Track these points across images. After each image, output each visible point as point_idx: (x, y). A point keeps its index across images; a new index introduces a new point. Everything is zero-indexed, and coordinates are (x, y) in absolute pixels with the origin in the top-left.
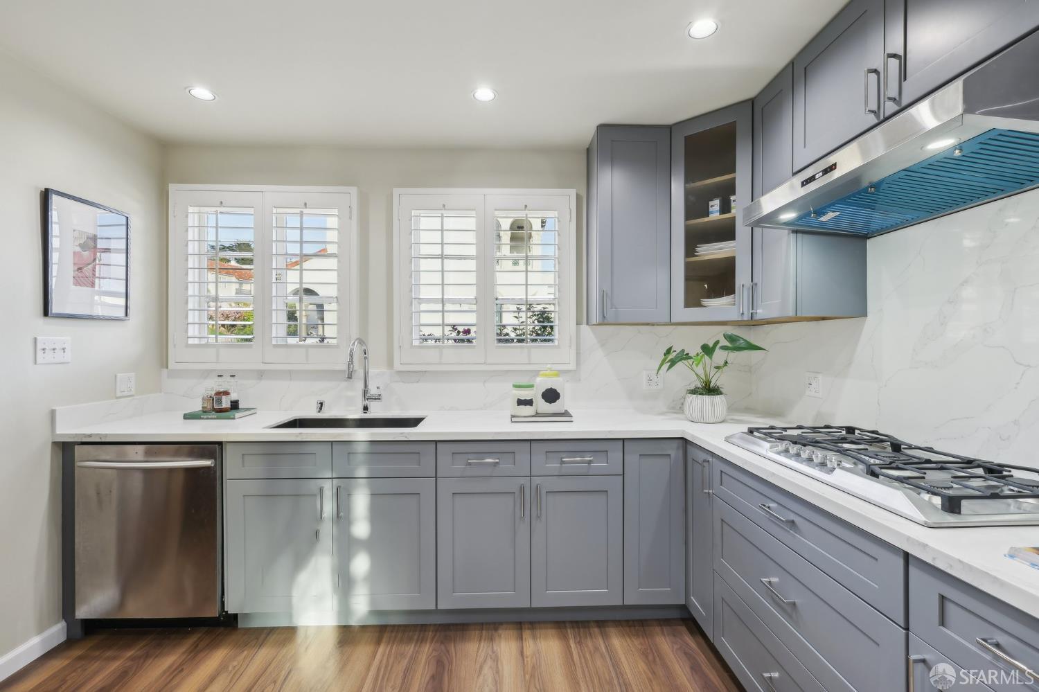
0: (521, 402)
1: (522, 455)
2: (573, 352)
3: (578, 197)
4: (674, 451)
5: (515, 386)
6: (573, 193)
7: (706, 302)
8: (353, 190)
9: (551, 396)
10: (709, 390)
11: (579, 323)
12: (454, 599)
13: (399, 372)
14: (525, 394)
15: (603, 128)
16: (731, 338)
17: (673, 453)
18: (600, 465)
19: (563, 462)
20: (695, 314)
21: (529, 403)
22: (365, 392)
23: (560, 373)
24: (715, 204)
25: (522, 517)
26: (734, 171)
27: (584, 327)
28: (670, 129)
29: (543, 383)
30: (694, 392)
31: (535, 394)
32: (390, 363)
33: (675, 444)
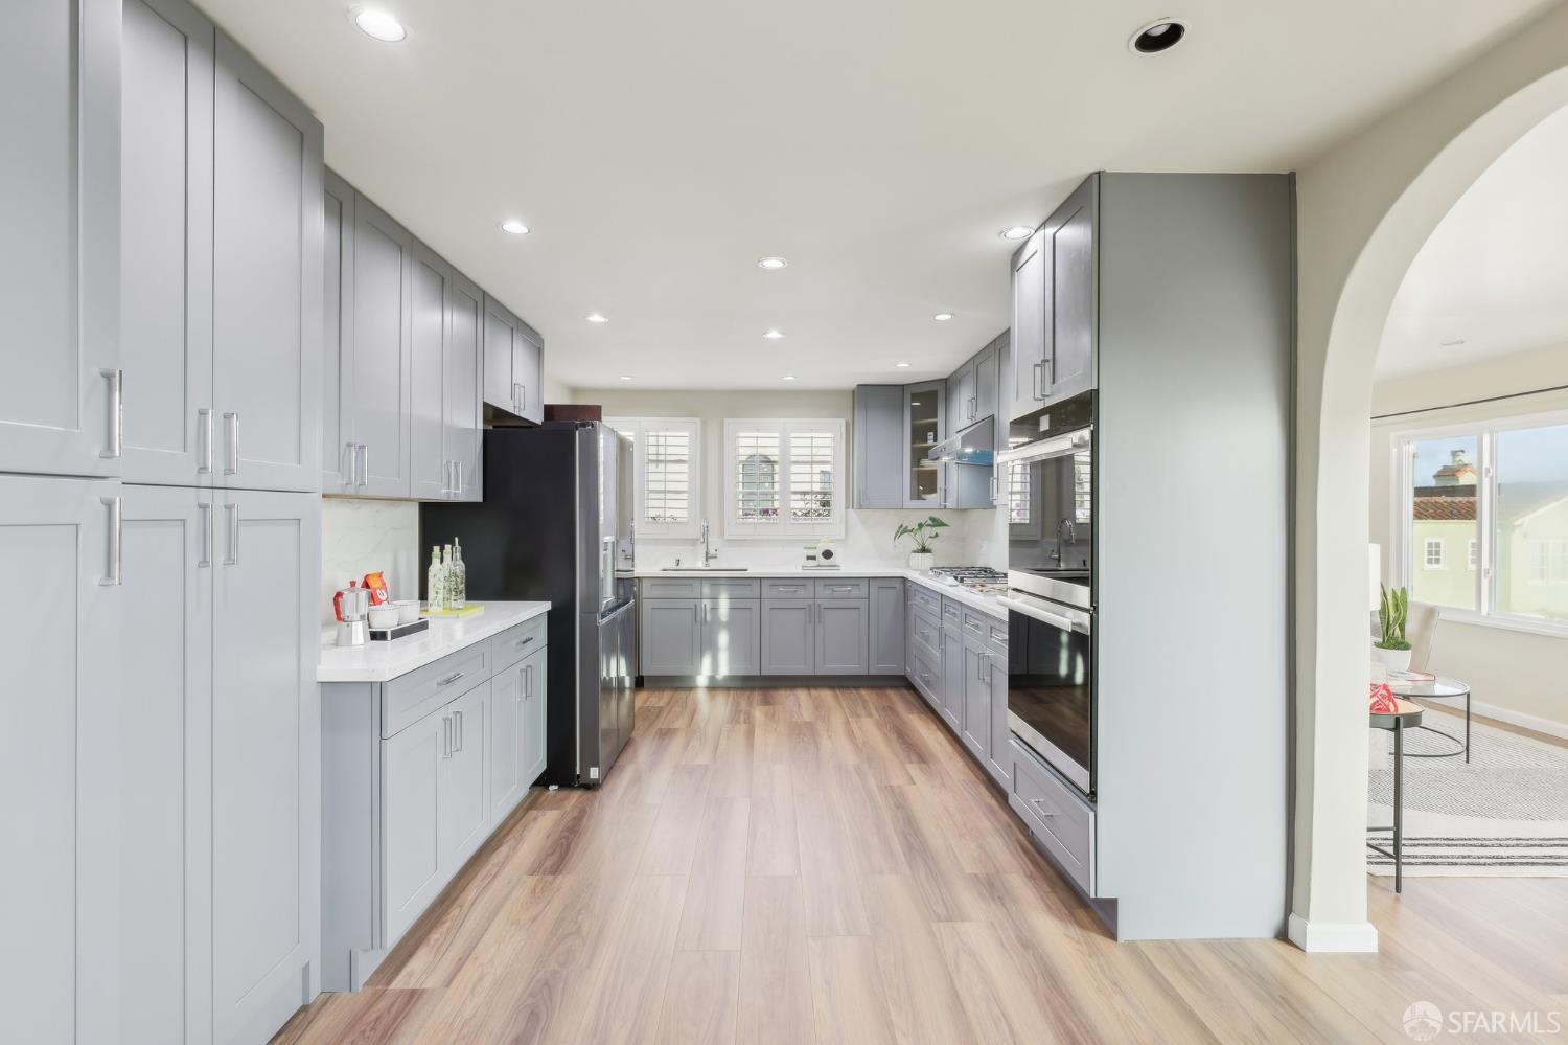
0: (808, 558)
1: (810, 587)
2: (843, 526)
3: (847, 423)
4: (898, 585)
5: (806, 548)
6: (843, 421)
7: (924, 496)
8: (698, 420)
9: (828, 554)
10: (924, 550)
11: (847, 508)
12: (769, 670)
13: (728, 540)
14: (811, 553)
15: (859, 385)
16: (932, 519)
17: (897, 586)
18: (855, 592)
19: (833, 591)
20: (917, 503)
21: (814, 558)
22: (707, 554)
23: (833, 541)
24: (931, 435)
25: (810, 622)
26: (936, 417)
27: (850, 510)
28: (903, 386)
29: (822, 547)
30: (915, 552)
31: (818, 553)
32: (722, 534)
33: (899, 581)
